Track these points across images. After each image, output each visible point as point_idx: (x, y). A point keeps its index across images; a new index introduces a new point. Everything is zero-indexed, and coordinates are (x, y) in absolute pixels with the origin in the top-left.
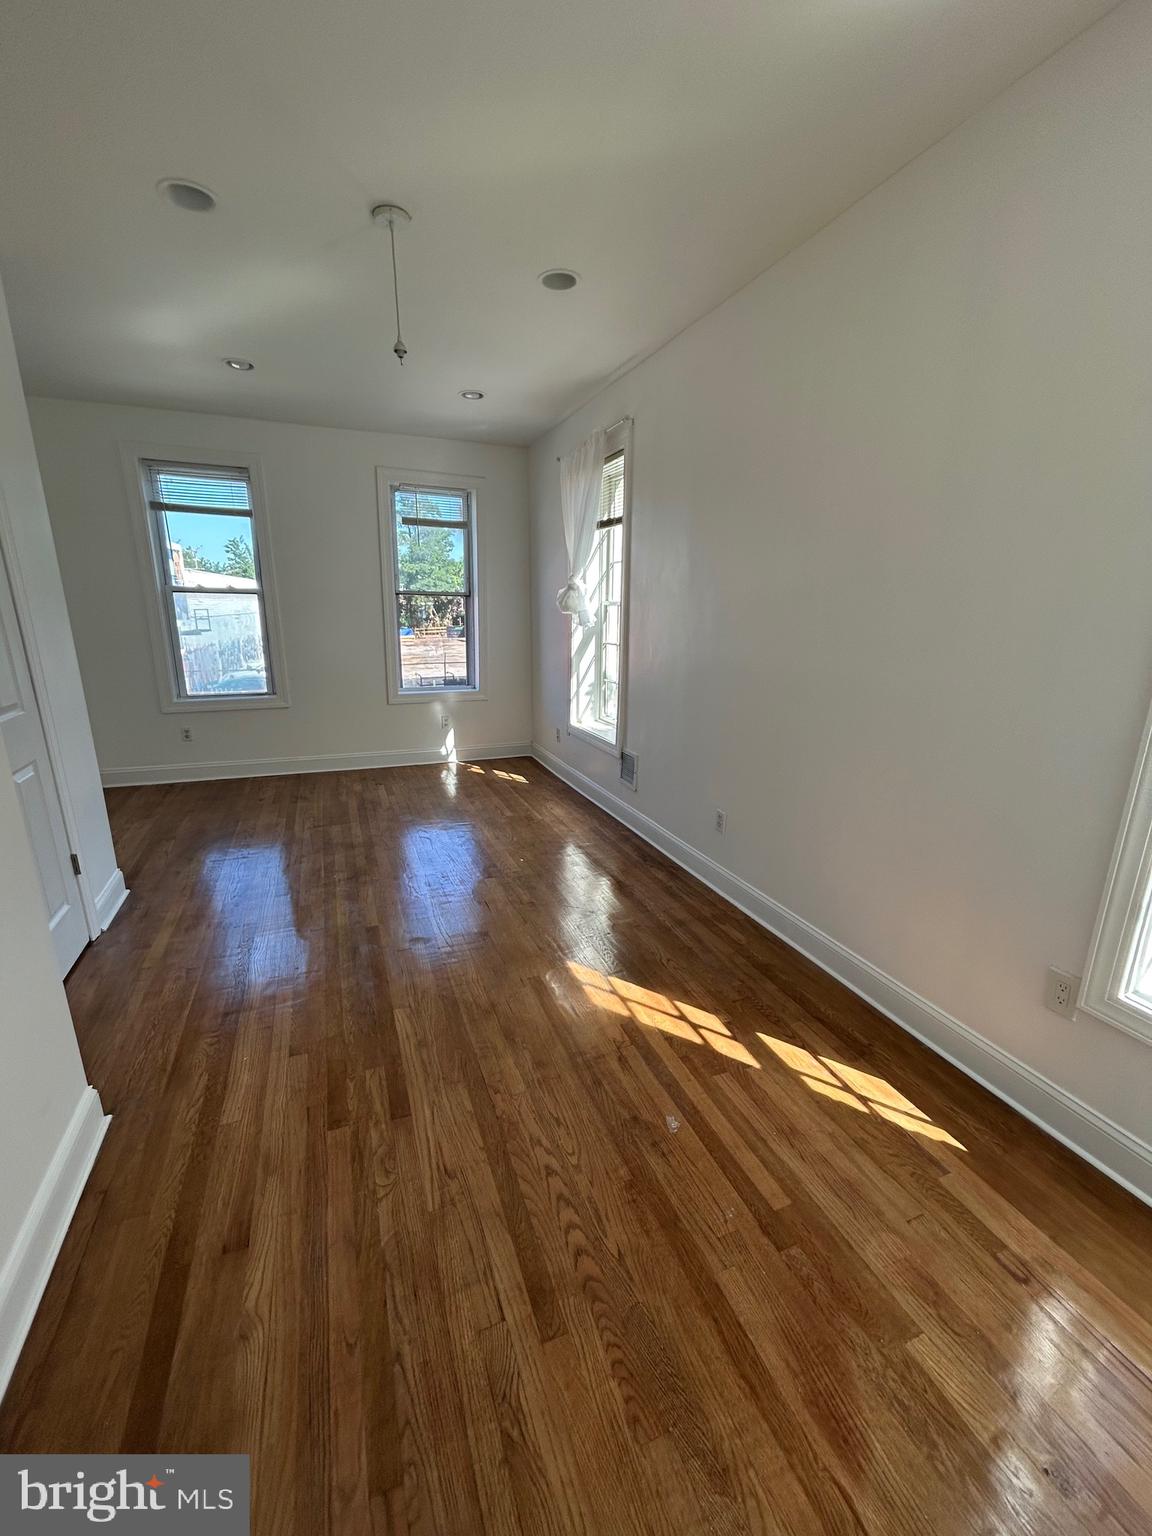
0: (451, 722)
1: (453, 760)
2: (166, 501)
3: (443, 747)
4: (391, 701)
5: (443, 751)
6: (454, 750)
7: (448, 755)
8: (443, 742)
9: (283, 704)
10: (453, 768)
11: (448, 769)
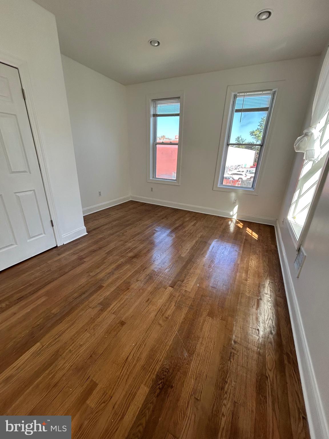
0: (237, 202)
1: (235, 218)
2: (158, 113)
3: (232, 212)
4: (214, 189)
5: (231, 213)
6: (236, 214)
7: (233, 215)
8: (232, 209)
9: (177, 184)
10: (234, 221)
11: (232, 221)
